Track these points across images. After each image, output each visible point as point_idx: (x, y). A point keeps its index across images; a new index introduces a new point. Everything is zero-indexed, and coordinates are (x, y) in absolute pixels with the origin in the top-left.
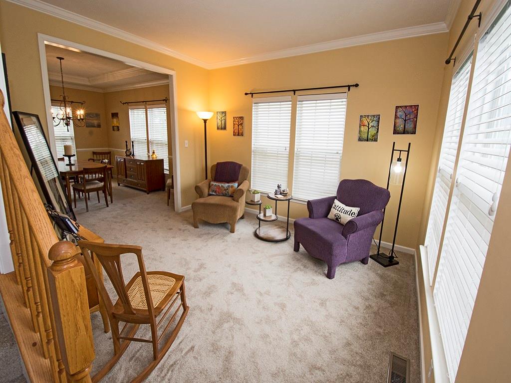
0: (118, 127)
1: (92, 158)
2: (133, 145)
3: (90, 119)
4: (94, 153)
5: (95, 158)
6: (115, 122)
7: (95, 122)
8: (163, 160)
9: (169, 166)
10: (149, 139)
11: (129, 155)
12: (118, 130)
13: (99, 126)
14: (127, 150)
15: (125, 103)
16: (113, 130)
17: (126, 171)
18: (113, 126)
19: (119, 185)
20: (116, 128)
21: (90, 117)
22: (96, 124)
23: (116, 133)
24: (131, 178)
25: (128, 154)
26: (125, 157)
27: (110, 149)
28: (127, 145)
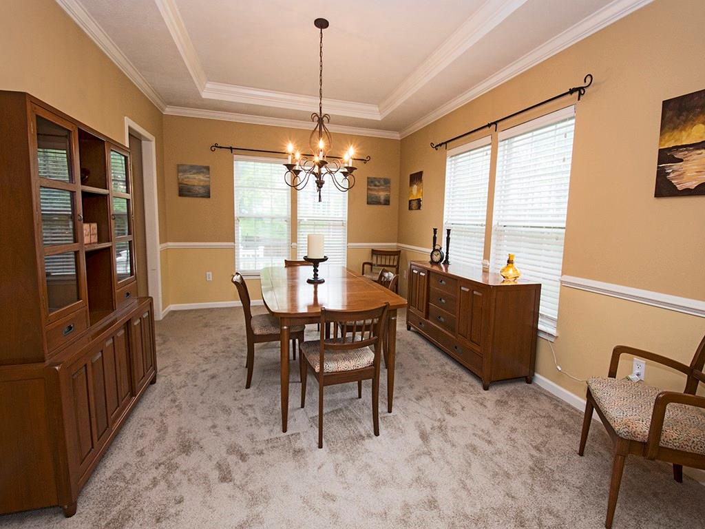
0: (419, 200)
1: (370, 261)
2: (448, 239)
3: (375, 190)
4: (374, 252)
5: (374, 262)
6: (415, 192)
7: (382, 195)
8: (539, 286)
9: (559, 310)
10: (494, 223)
11: (437, 263)
12: (419, 207)
13: (387, 202)
14: (434, 250)
15: (440, 145)
16: (410, 208)
17: (428, 301)
18: (410, 201)
19: (409, 329)
20: (414, 204)
21: (375, 186)
22: (382, 198)
23: (415, 213)
24: (437, 321)
25: (436, 258)
26: (429, 266)
27: (400, 245)
28: (435, 239)
